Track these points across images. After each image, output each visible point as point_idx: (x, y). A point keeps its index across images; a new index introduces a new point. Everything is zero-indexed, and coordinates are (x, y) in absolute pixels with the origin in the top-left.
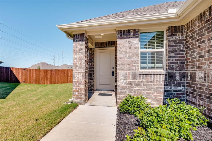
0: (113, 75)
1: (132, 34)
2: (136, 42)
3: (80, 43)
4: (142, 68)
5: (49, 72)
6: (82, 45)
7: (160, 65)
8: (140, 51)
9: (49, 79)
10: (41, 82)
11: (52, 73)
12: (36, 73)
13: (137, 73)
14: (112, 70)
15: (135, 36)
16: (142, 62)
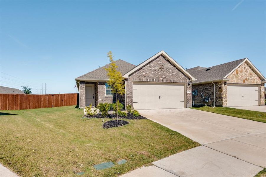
0: (93, 98)
1: (103, 83)
2: (104, 86)
3: (83, 85)
4: (106, 95)
5: (19, 97)
6: (84, 86)
7: (112, 94)
8: (106, 89)
9: (18, 105)
10: (9, 107)
11: (22, 99)
12: (2, 99)
13: (105, 97)
14: (93, 96)
15: (104, 84)
16: (106, 93)
